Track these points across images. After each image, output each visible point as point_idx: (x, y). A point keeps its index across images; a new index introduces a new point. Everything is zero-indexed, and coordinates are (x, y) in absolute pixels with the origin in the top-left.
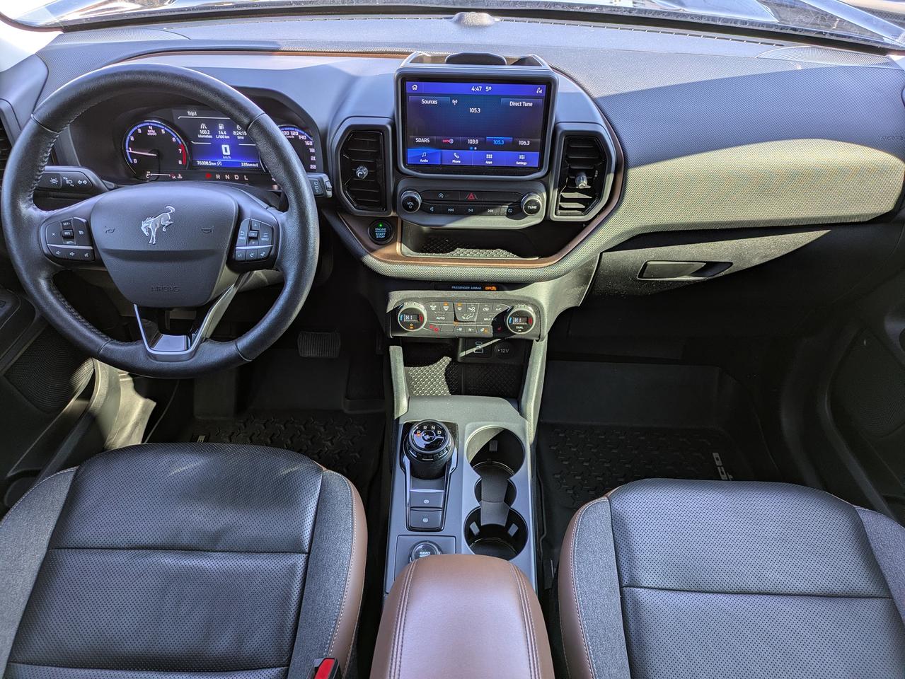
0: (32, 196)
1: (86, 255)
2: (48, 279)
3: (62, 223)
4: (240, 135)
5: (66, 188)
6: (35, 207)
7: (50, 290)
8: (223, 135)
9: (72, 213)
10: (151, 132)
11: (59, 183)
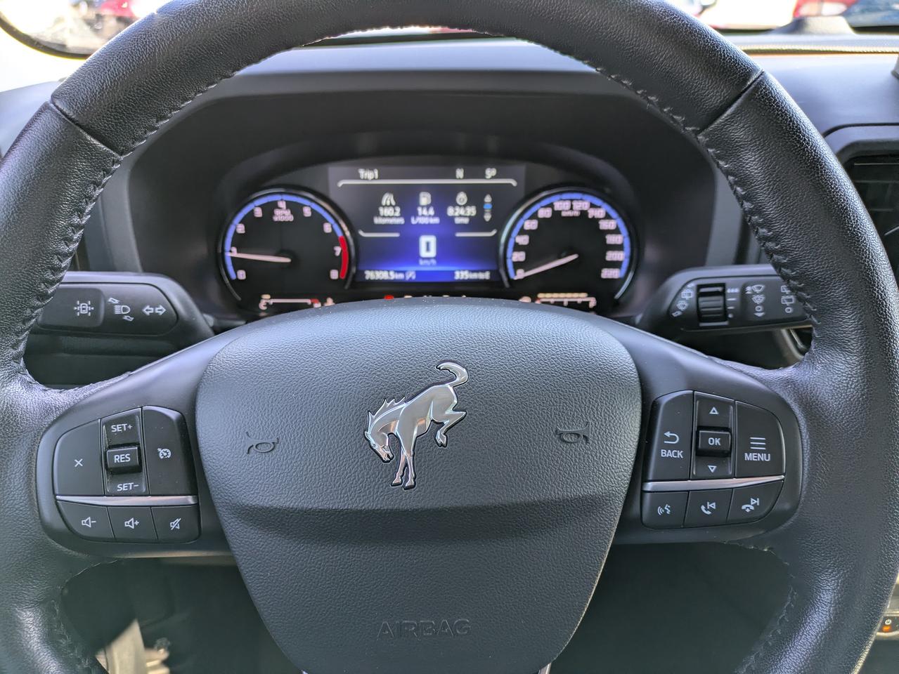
0: (21, 348)
1: (175, 524)
2: (44, 604)
3: (108, 424)
4: (460, 216)
5: (112, 326)
6: (29, 378)
7: (50, 639)
8: (426, 215)
9: (141, 395)
10: (283, 215)
11: (95, 313)
